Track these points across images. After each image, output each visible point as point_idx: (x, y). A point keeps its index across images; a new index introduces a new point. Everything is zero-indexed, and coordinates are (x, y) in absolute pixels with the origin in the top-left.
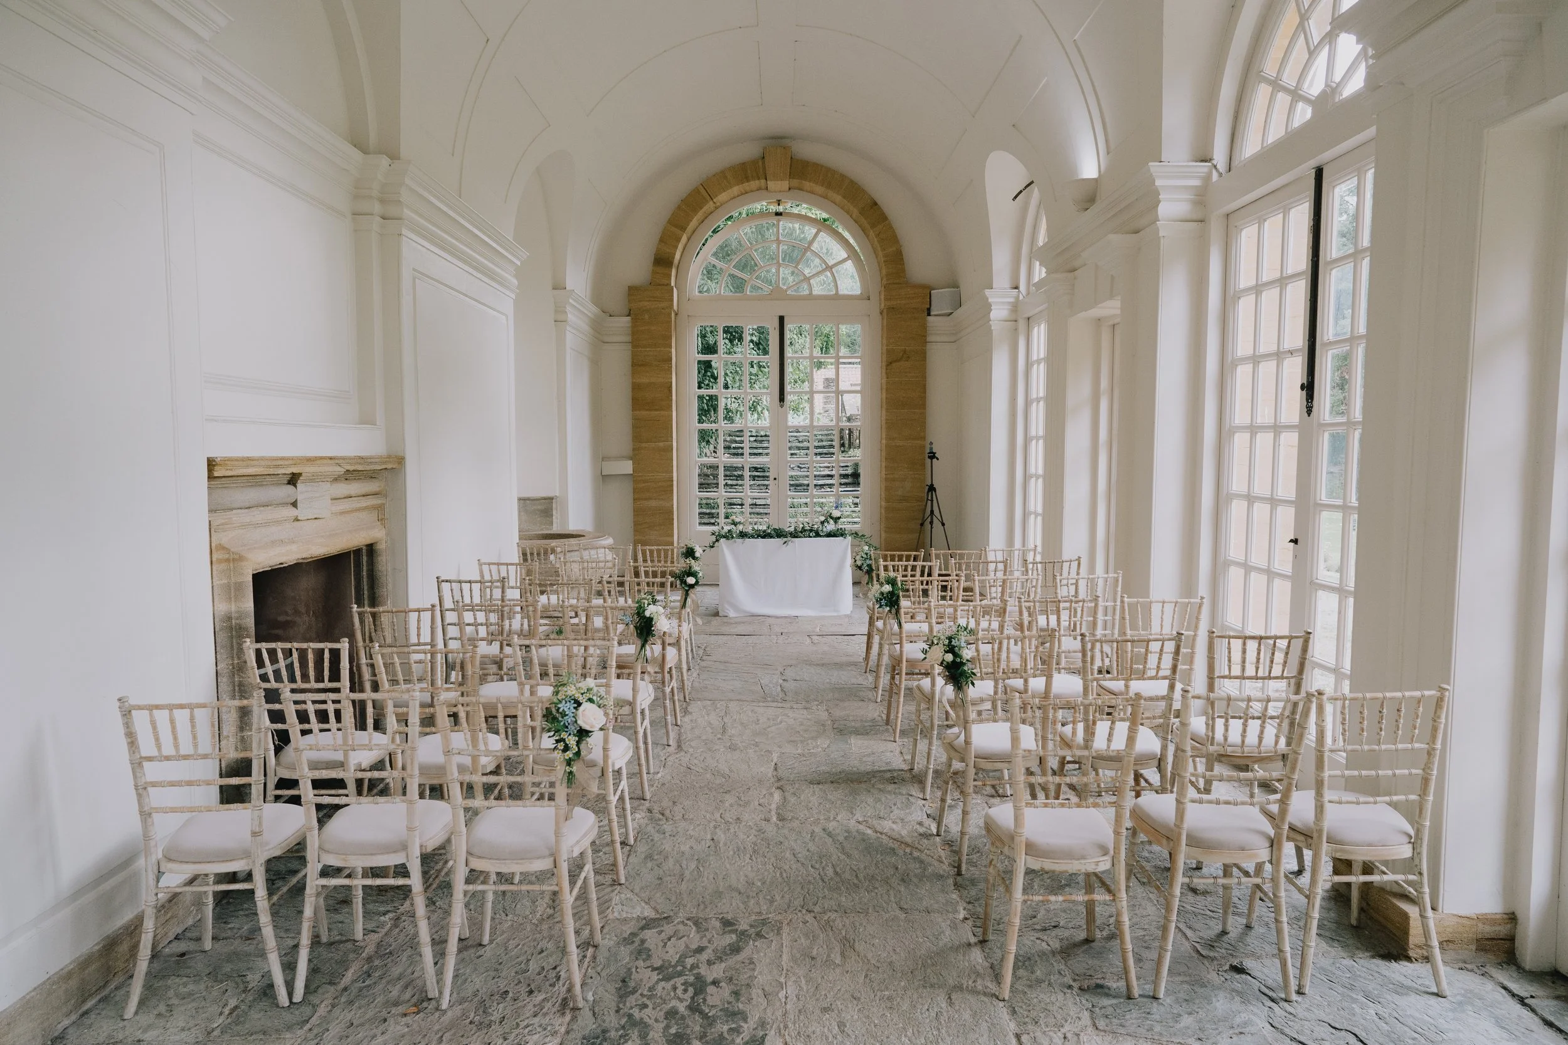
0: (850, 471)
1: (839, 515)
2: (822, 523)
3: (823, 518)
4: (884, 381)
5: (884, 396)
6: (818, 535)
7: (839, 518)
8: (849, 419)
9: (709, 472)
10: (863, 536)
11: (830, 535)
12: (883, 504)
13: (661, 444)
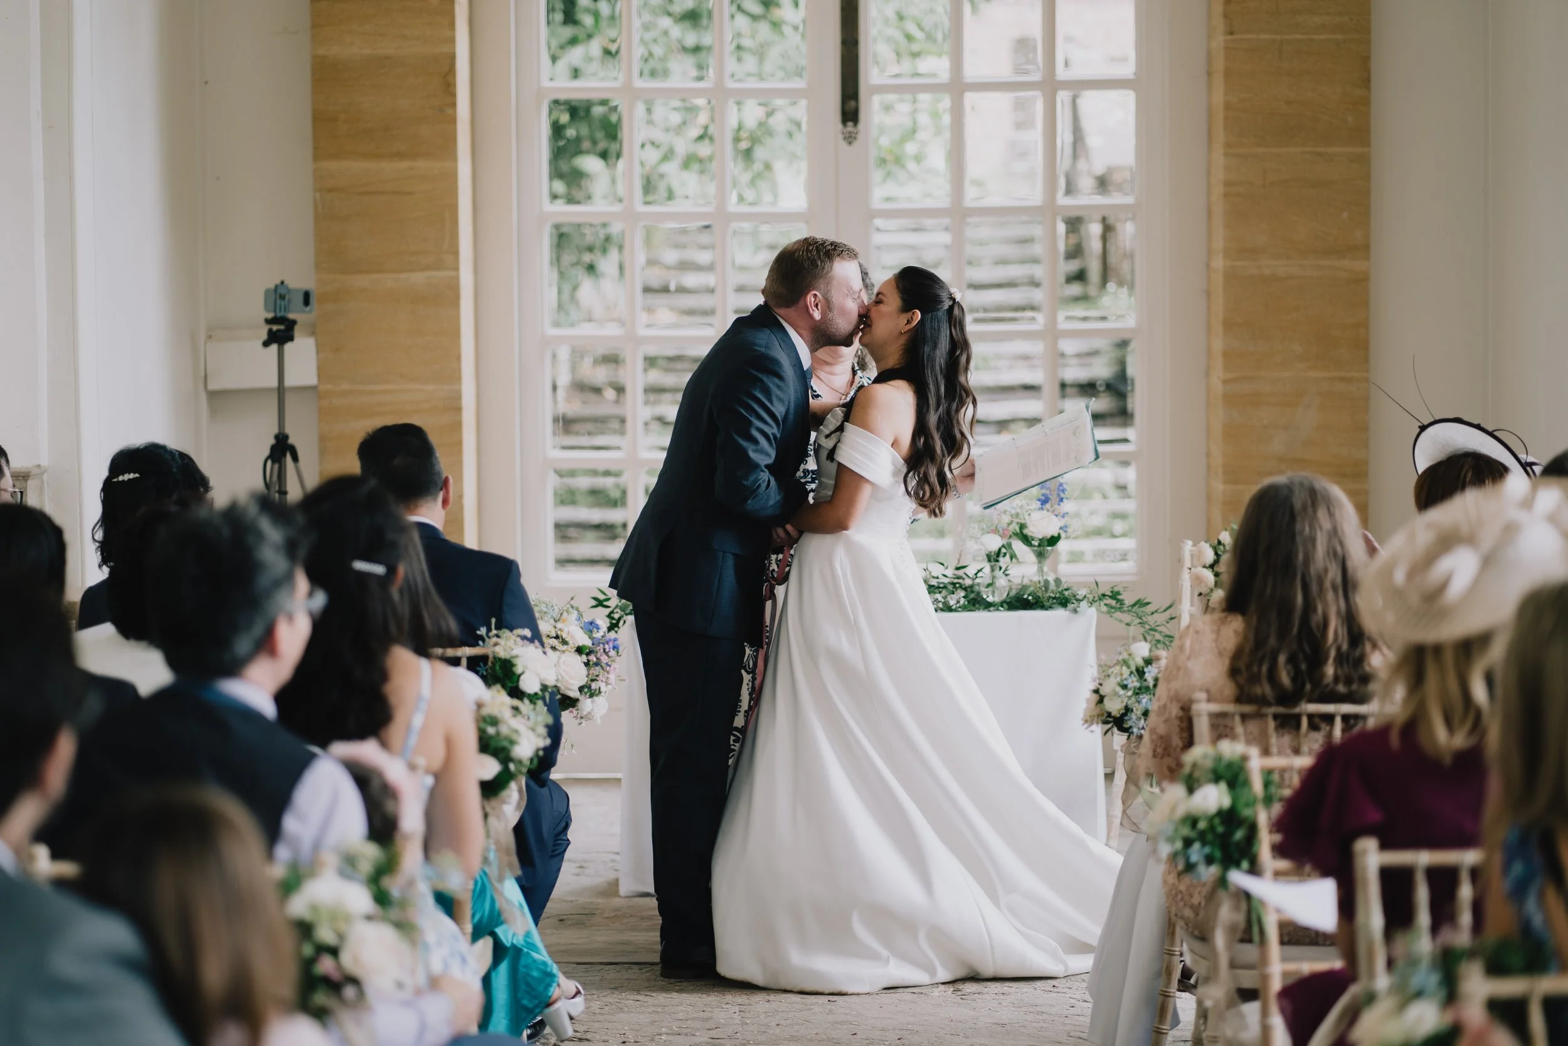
0: (1101, 370)
1: (1052, 531)
2: (993, 558)
3: (994, 543)
4: (1220, 40)
5: (1219, 97)
6: (976, 602)
7: (1053, 541)
8: (1103, 183)
9: (600, 375)
10: (1140, 603)
11: (1019, 602)
12: (1219, 487)
13: (418, 278)
